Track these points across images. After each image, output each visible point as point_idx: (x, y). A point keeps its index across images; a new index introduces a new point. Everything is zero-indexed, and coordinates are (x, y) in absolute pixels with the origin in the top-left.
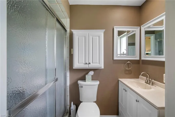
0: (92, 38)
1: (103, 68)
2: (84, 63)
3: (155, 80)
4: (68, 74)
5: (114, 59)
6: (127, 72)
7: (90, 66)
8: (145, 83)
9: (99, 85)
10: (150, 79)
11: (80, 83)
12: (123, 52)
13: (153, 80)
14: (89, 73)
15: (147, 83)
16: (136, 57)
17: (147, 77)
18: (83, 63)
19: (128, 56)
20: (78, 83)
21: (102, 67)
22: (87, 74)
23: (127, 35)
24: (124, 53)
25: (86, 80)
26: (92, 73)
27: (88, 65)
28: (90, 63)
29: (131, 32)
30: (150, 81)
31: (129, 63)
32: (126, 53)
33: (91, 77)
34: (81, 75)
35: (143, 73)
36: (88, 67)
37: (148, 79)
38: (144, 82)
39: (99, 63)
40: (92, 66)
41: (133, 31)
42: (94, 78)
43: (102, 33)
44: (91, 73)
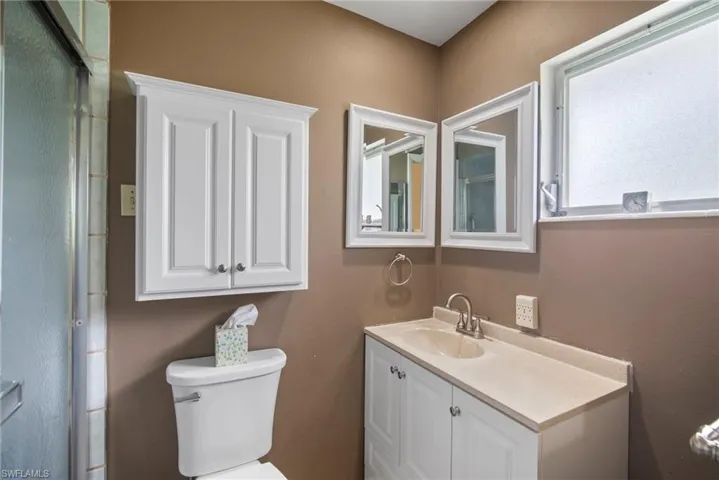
0: (255, 139)
1: (305, 286)
2: (208, 264)
3: (489, 320)
4: (96, 337)
5: (347, 246)
6: (395, 297)
7: (241, 279)
8: (459, 334)
9: (283, 370)
10: (474, 318)
11: (180, 379)
12: (369, 217)
13: (482, 321)
14: (235, 315)
15: (462, 330)
16: (423, 237)
17: (462, 310)
18: (201, 267)
19: (391, 233)
20: (169, 381)
21: (303, 281)
22: (222, 320)
23: (385, 150)
24: (373, 219)
25: (218, 355)
26: (247, 315)
27: (229, 277)
28: (240, 265)
29: (407, 136)
30: (472, 321)
31: (401, 261)
32: (383, 220)
33: (246, 339)
34: (184, 331)
35: (454, 298)
36: (232, 288)
37: (465, 316)
38: (451, 330)
39: (288, 266)
40: (253, 279)
41: (414, 137)
42: (258, 342)
43: (303, 122)
44: (241, 315)
